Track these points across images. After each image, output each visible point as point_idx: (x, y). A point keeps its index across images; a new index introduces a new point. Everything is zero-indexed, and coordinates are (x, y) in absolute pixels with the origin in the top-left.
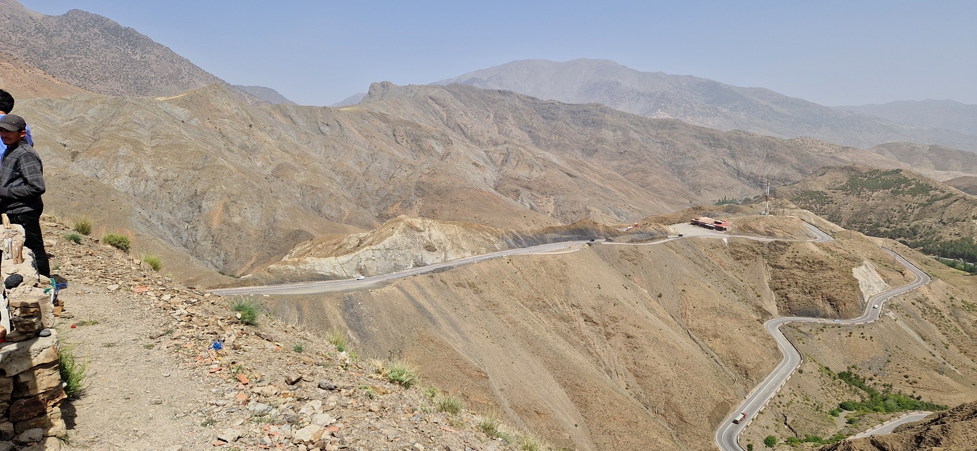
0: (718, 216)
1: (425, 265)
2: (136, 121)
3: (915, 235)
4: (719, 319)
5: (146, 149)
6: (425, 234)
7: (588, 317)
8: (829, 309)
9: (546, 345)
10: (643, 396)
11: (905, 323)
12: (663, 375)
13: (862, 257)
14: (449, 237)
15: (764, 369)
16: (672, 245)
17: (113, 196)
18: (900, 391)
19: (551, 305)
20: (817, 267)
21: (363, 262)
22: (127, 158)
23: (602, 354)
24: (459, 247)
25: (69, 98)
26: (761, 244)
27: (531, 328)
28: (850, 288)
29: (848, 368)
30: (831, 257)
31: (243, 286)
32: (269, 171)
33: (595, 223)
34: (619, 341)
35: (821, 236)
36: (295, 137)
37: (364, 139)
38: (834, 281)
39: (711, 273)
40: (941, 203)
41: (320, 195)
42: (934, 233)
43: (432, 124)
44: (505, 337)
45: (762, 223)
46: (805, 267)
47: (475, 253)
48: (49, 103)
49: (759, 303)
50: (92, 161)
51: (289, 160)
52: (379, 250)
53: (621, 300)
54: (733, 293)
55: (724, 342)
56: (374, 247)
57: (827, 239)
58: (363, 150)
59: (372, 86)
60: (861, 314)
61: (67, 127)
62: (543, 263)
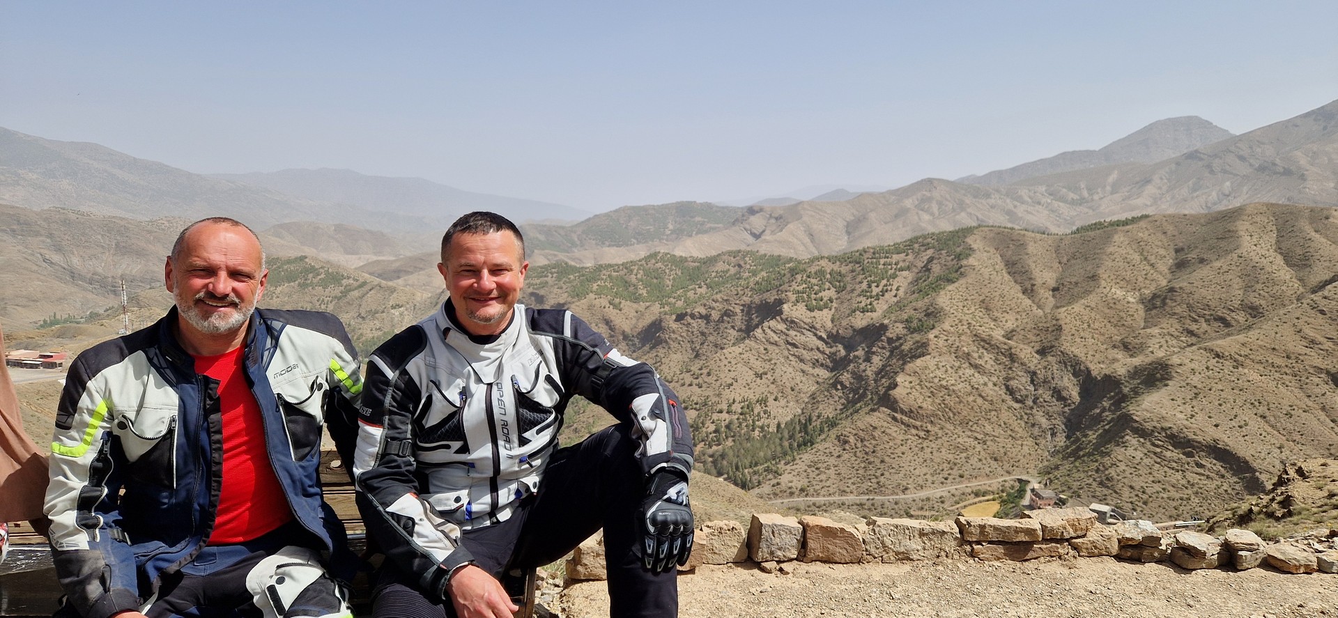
40: (356, 293)
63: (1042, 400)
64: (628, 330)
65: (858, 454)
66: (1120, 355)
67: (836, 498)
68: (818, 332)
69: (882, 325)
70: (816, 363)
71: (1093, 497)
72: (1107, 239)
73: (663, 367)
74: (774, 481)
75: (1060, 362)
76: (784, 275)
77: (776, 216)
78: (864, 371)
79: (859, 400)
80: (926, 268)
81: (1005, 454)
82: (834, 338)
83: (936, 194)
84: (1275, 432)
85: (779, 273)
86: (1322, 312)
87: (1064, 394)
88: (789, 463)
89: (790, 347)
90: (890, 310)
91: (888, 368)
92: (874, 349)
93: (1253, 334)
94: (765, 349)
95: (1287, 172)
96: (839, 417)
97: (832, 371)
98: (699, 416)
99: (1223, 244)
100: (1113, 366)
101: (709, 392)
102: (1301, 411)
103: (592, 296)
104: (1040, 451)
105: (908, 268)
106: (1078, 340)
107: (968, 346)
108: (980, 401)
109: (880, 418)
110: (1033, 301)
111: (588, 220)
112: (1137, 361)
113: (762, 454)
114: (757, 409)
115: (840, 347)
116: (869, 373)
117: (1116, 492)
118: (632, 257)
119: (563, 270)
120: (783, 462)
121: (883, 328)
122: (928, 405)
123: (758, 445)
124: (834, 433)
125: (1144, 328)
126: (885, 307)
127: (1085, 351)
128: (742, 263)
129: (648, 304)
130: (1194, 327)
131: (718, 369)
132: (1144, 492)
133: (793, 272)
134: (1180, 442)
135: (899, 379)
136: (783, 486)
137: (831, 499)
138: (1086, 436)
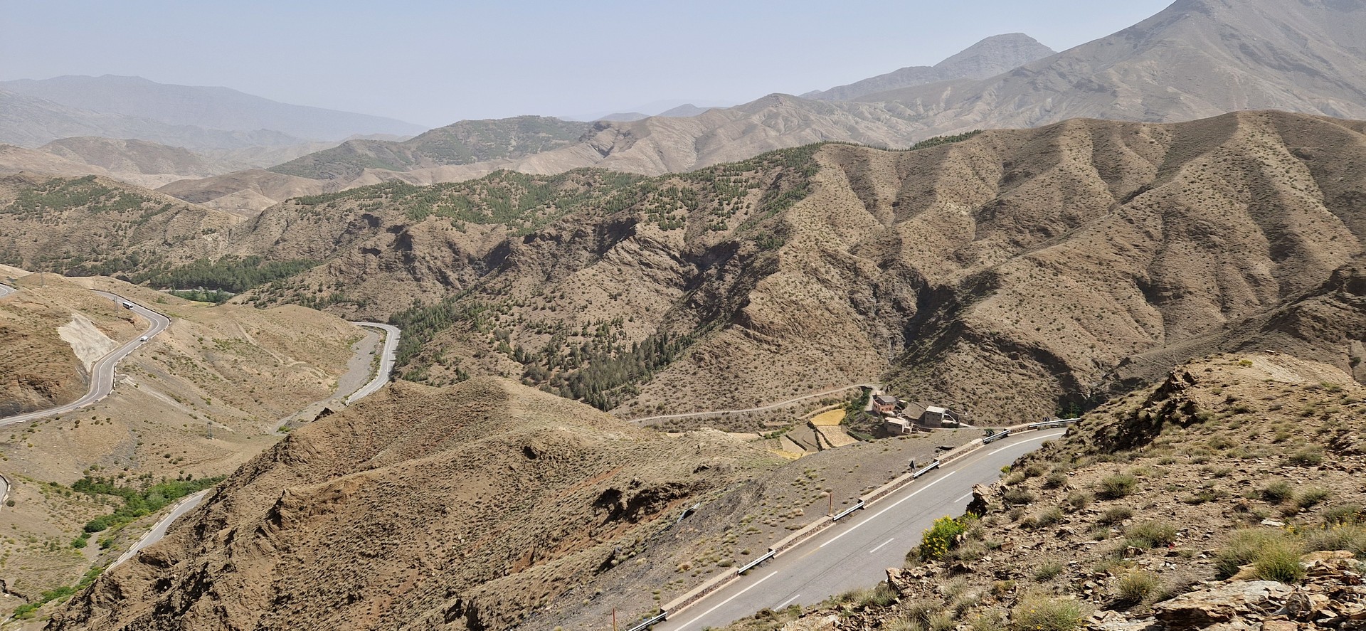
3: (136, 265)
11: (150, 386)
18: (164, 478)
29: (85, 473)
38: (33, 354)
40: (159, 218)
42: (160, 259)
60: (85, 391)
63: (883, 311)
64: (473, 253)
65: (713, 371)
66: (953, 266)
67: (692, 414)
68: (671, 252)
69: (734, 242)
70: (669, 283)
71: (930, 400)
72: (943, 154)
73: (513, 290)
74: (632, 401)
75: (900, 275)
76: (636, 193)
77: (624, 131)
78: (717, 289)
79: (713, 318)
80: (776, 186)
81: (850, 364)
82: (686, 257)
83: (782, 110)
84: (1088, 333)
85: (630, 191)
86: (1131, 221)
87: (904, 304)
88: (646, 383)
89: (643, 267)
90: (741, 228)
91: (740, 286)
92: (727, 267)
93: (1071, 243)
94: (619, 270)
95: (1101, 89)
96: (693, 335)
97: (685, 291)
98: (553, 340)
99: (1046, 158)
100: (948, 277)
101: (563, 315)
102: (1110, 313)
103: (432, 217)
104: (881, 360)
105: (758, 186)
106: (916, 253)
107: (816, 261)
108: (827, 314)
109: (733, 335)
110: (875, 216)
111: (423, 135)
112: (968, 271)
113: (619, 375)
114: (613, 330)
115: (693, 266)
116: (722, 291)
117: (950, 395)
118: (473, 175)
119: (397, 190)
120: (640, 382)
121: (735, 245)
122: (779, 320)
123: (615, 366)
124: (689, 351)
125: (975, 240)
126: (736, 225)
127: (922, 263)
128: (591, 181)
129: (493, 225)
130: (1019, 238)
131: (571, 291)
132: (974, 394)
133: (645, 190)
134: (1007, 346)
135: (752, 296)
136: (641, 406)
137: (688, 415)
138: (923, 343)
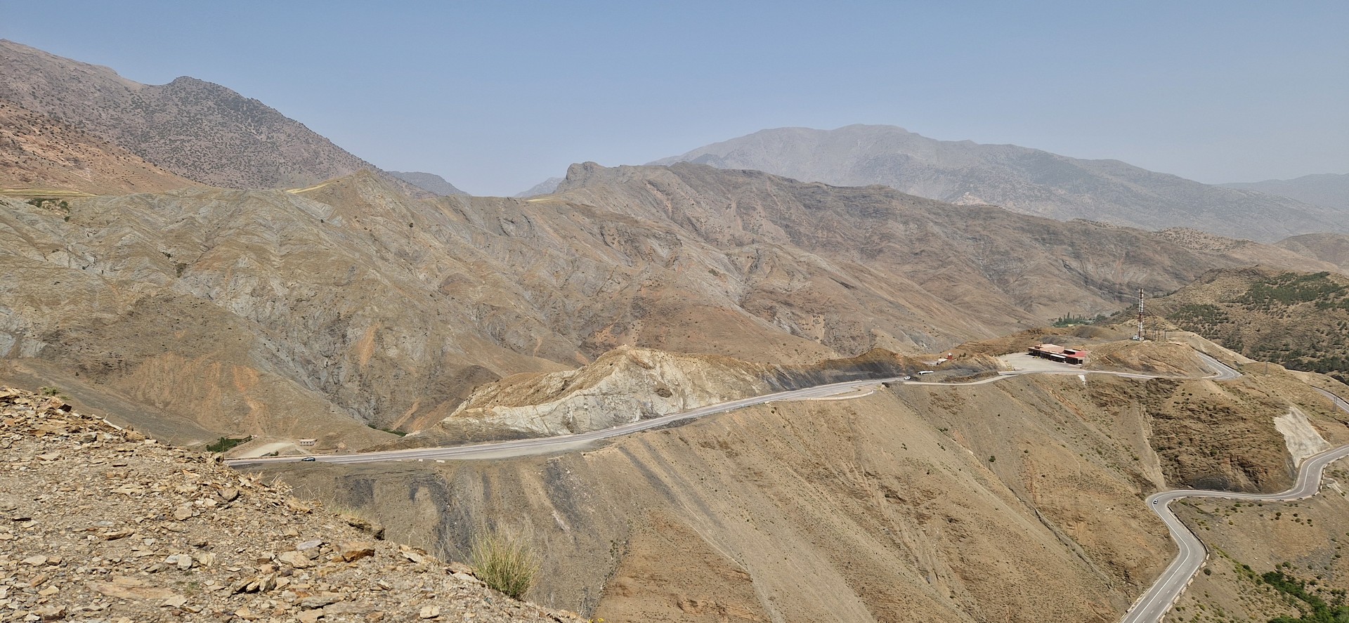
0: (1066, 342)
1: (657, 416)
2: (261, 221)
4: (1081, 493)
5: (273, 258)
6: (656, 372)
7: (890, 490)
8: (1242, 479)
9: (832, 532)
10: (977, 608)
12: (1002, 576)
13: (1287, 400)
14: (689, 376)
15: (1151, 569)
16: (1006, 384)
17: (231, 324)
19: (836, 473)
20: (1220, 416)
21: (571, 412)
22: (249, 273)
23: (913, 545)
24: (703, 390)
25: (175, 193)
26: (1136, 383)
27: (809, 508)
28: (1273, 448)
29: (1278, 567)
30: (1240, 402)
31: (408, 447)
32: (435, 285)
33: (892, 354)
34: (936, 525)
35: (1223, 371)
36: (469, 239)
37: (561, 240)
38: (1248, 437)
39: (1064, 425)
41: (504, 317)
43: (652, 217)
44: (773, 520)
45: (1134, 353)
46: (1203, 417)
47: (726, 399)
48: (150, 200)
49: (1137, 469)
50: (204, 275)
51: (461, 270)
52: (593, 395)
53: (938, 466)
54: (1098, 455)
55: (1091, 527)
56: (586, 392)
57: (1233, 375)
58: (561, 255)
59: (571, 169)
60: (1291, 485)
61: (171, 231)
62: (822, 412)
